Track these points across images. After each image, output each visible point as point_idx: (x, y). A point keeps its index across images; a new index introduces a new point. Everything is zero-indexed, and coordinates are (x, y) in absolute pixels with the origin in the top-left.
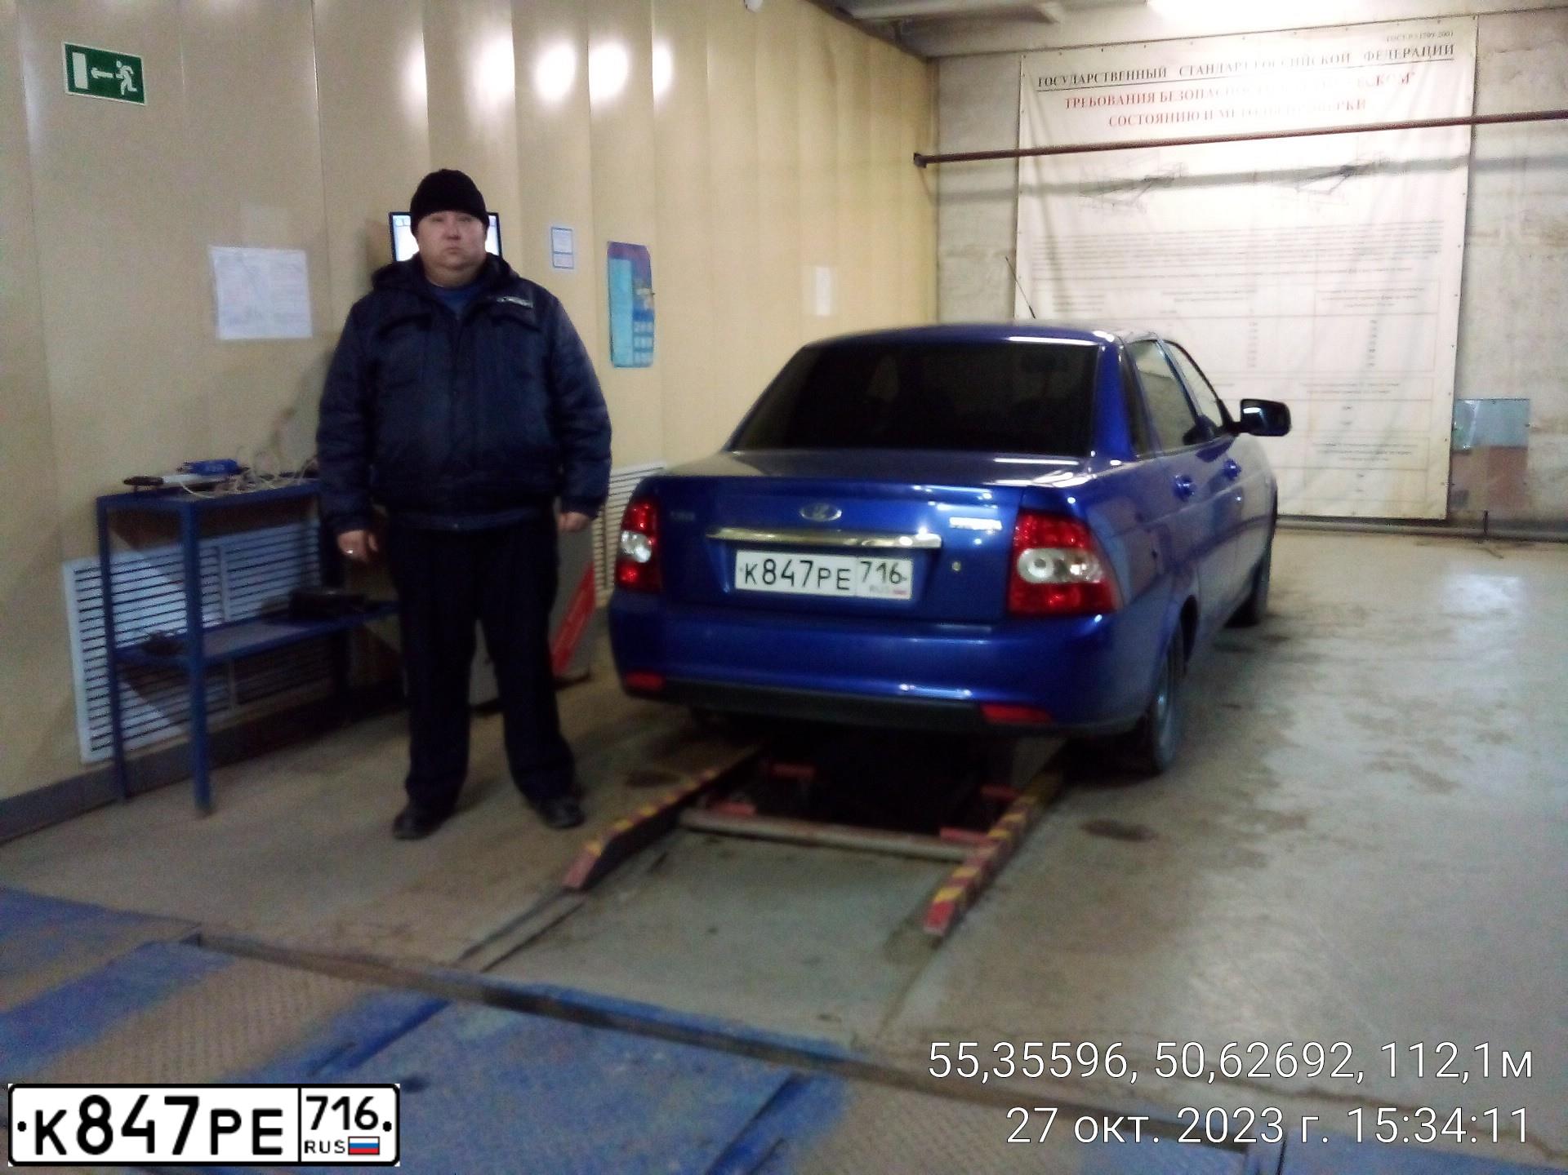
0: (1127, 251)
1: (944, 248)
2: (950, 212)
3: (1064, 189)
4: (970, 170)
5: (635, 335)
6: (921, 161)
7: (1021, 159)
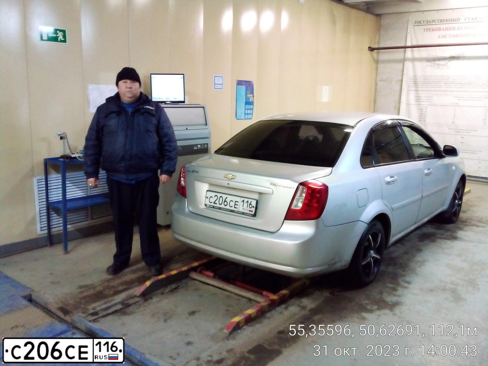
0: (442, 82)
1: (378, 79)
2: (381, 66)
3: (421, 60)
4: (389, 53)
5: (245, 109)
6: (371, 49)
7: (407, 49)
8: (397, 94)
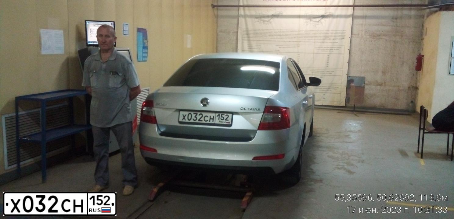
0: (267, 34)
1: (219, 30)
2: (220, 20)
3: (251, 16)
5: (143, 53)
6: (214, 6)
7: (240, 8)
8: (234, 42)
